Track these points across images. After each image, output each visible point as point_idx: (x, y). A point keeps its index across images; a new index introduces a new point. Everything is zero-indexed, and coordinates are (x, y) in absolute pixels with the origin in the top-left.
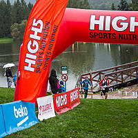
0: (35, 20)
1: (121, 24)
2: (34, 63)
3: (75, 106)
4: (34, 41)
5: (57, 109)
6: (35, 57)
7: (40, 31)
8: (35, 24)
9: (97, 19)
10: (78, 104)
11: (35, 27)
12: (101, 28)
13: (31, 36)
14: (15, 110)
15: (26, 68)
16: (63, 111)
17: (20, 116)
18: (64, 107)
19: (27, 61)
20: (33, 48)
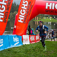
0: (24, 1)
2: (23, 19)
3: (37, 42)
4: (24, 10)
10: (39, 41)
11: (24, 4)
13: (22, 7)
15: (19, 21)
18: (33, 41)
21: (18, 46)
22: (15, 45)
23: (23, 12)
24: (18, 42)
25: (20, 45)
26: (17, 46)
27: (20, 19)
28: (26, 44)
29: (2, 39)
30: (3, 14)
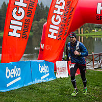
2: (56, 32)
4: (58, 16)
11: (58, 5)
19: (50, 30)
20: (56, 21)
21: (48, 80)
23: (57, 19)
24: (47, 73)
25: (50, 79)
26: (45, 81)
27: (50, 33)
28: (62, 77)
29: (19, 69)
30: (21, 24)
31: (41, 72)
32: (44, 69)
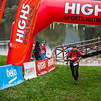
0: (24, 4)
1: (88, 10)
3: (51, 70)
5: (38, 72)
6: (23, 32)
7: (27, 12)
8: (24, 8)
9: (70, 5)
10: (53, 69)
11: (24, 9)
12: (73, 12)
13: (21, 16)
14: (7, 71)
16: (43, 73)
17: (11, 76)
18: (43, 70)
20: (22, 25)
22: (9, 82)
24: (15, 76)
26: (13, 85)
27: (18, 38)
31: (9, 77)
32: (11, 73)
